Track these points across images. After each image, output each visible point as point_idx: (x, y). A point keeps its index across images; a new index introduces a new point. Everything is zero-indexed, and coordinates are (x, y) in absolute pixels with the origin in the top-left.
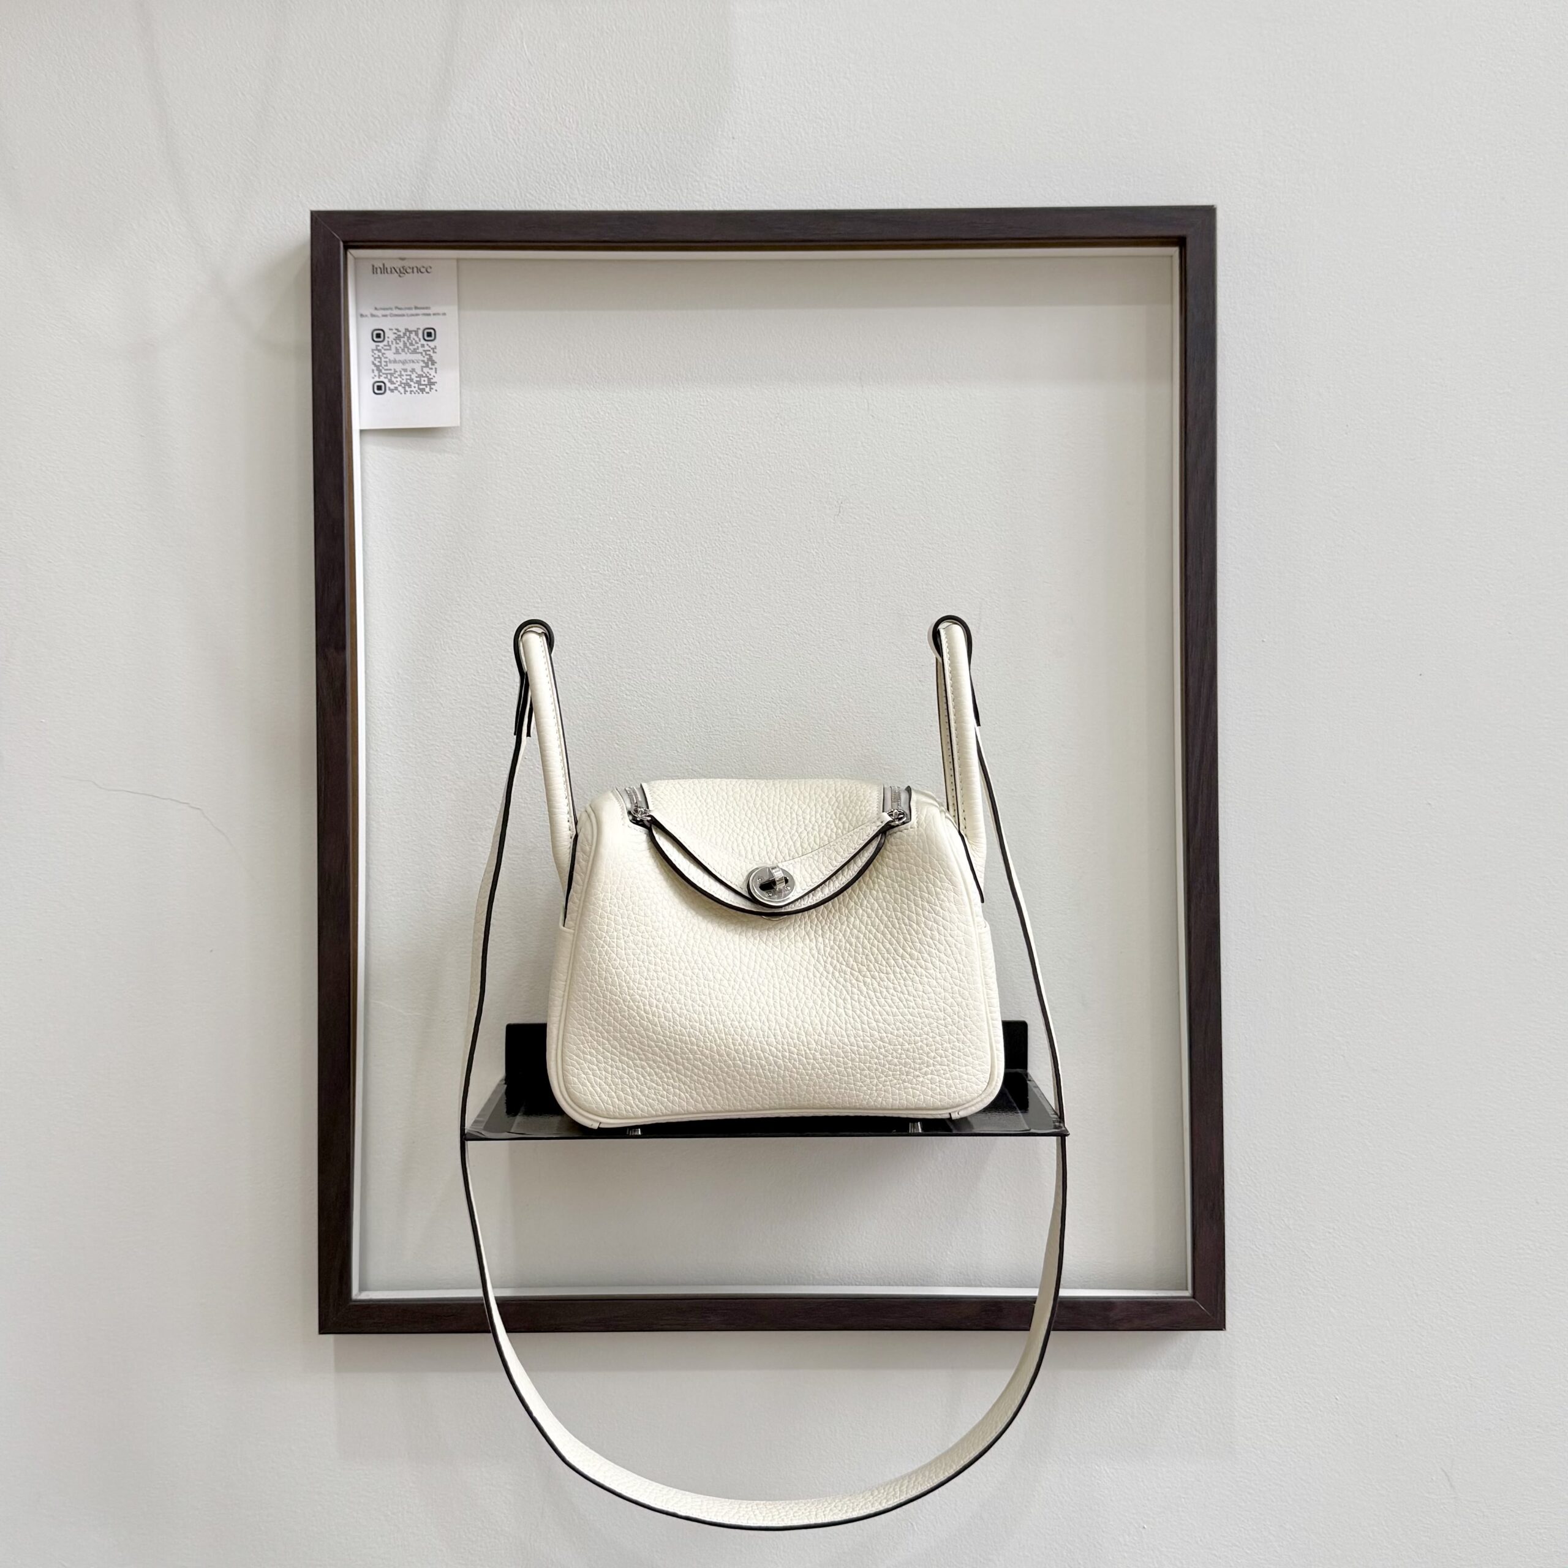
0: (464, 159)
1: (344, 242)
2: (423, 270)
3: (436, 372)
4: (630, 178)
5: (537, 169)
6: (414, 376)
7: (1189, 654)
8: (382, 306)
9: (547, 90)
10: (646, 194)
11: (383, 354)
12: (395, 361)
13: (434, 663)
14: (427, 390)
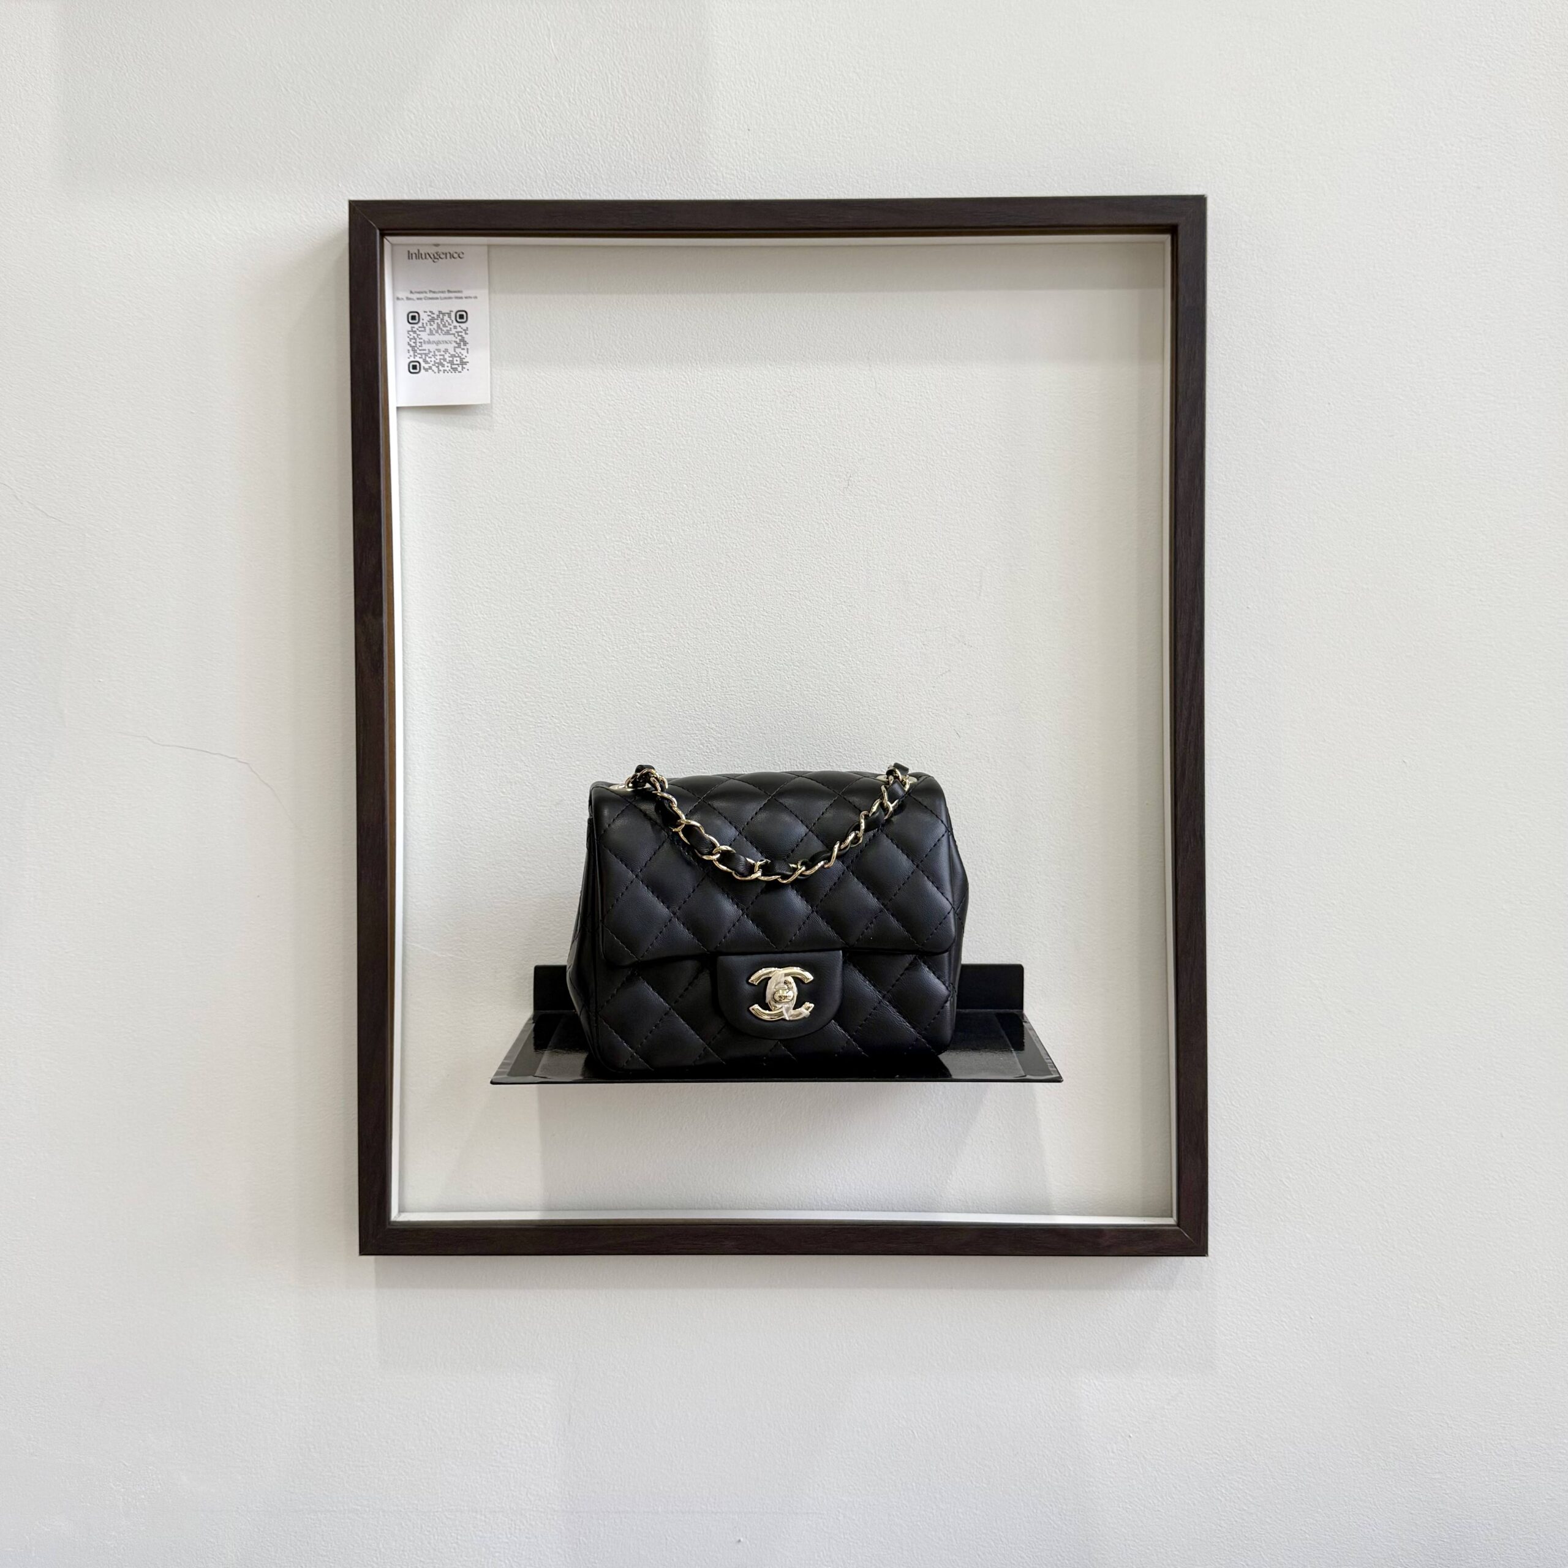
0: (495, 151)
1: (380, 230)
2: (456, 255)
3: (468, 353)
4: (651, 168)
5: (563, 159)
6: (447, 356)
7: (1178, 620)
8: (418, 290)
9: (573, 85)
10: (666, 182)
11: (418, 335)
12: (429, 342)
13: (467, 627)
14: (460, 369)
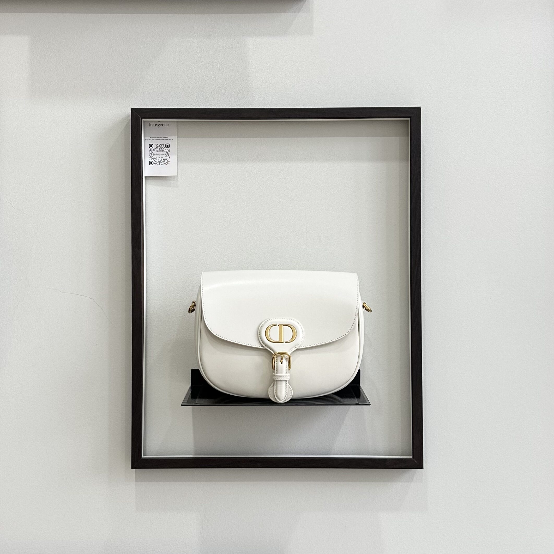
1: (141, 118)
2: (166, 125)
3: (169, 158)
6: (162, 159)
8: (153, 137)
11: (152, 152)
12: (156, 155)
14: (167, 164)
